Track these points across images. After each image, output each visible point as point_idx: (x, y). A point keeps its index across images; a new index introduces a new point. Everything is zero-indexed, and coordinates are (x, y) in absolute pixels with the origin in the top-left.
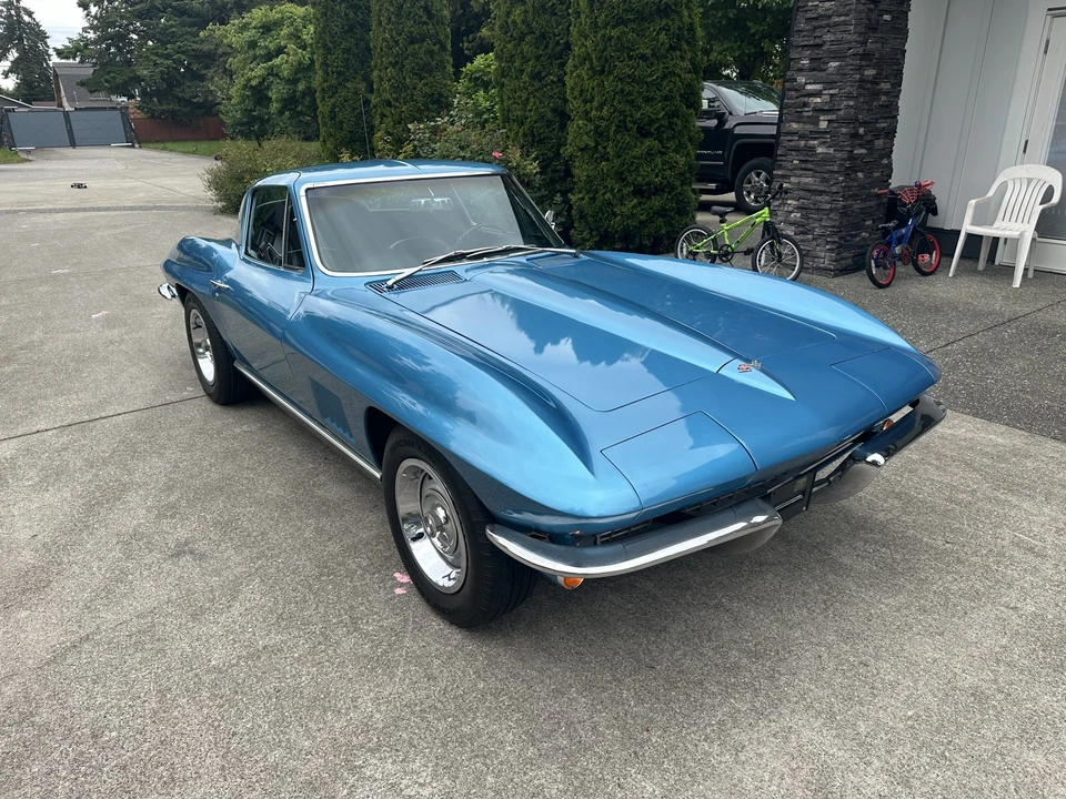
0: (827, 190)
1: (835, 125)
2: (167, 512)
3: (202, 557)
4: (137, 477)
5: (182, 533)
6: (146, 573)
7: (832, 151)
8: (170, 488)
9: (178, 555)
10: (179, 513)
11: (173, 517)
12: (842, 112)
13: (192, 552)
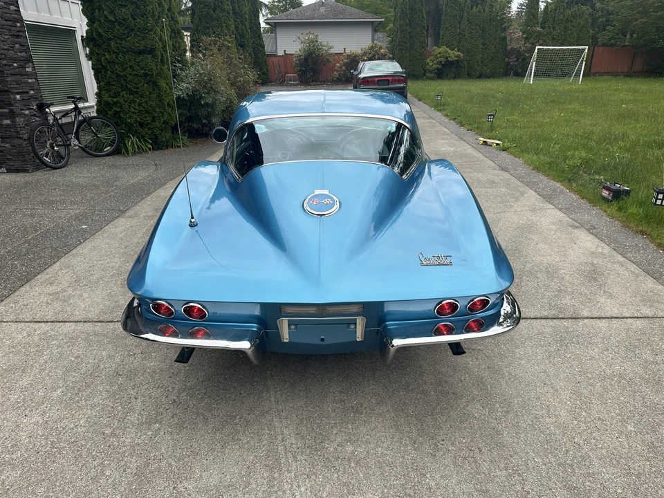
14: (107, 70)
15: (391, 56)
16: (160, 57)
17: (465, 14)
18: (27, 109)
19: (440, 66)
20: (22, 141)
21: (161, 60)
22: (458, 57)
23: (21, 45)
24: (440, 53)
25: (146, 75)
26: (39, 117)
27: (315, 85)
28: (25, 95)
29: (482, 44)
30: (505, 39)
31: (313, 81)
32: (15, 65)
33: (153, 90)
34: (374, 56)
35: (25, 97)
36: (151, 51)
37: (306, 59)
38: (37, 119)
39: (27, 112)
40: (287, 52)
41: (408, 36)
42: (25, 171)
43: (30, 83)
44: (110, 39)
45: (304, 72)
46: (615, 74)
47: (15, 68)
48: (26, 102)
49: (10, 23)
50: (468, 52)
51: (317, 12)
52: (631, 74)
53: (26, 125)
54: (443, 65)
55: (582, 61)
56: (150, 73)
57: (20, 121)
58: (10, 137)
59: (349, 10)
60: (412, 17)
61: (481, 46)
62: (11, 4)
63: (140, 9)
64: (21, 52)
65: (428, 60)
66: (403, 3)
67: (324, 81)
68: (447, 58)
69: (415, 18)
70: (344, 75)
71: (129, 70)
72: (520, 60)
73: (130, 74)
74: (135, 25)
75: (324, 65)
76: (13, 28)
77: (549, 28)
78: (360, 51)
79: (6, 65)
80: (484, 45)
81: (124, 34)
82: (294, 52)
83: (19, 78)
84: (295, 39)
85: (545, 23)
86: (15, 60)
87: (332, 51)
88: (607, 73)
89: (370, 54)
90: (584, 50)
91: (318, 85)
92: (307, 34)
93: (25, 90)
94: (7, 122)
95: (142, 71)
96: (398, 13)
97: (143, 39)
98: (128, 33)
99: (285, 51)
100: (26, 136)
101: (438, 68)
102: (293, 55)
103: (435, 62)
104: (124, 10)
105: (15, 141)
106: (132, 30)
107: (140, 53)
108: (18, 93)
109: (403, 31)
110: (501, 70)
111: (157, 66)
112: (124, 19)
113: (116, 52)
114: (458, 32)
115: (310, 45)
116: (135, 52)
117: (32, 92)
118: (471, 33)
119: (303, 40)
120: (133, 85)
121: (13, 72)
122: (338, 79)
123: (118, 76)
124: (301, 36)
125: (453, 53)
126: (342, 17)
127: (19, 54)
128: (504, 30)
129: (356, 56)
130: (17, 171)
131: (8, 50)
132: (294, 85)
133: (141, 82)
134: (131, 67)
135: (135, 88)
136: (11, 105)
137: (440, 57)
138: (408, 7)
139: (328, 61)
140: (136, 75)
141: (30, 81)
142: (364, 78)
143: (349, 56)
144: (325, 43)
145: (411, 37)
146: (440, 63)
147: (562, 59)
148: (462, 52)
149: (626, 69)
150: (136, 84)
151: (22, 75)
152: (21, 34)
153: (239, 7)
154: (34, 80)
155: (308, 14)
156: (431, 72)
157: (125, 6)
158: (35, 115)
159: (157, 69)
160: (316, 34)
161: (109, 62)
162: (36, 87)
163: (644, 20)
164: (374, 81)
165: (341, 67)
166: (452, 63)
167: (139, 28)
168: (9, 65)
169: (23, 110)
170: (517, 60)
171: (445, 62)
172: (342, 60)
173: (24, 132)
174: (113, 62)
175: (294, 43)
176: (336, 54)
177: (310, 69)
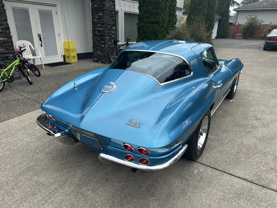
0: (10, 52)
1: (4, 30)
2: (254, 127)
3: (255, 116)
4: (254, 140)
5: (255, 122)
6: (267, 120)
7: (6, 39)
8: (249, 132)
9: (259, 119)
10: (252, 125)
11: (254, 126)
12: (4, 26)
13: (256, 118)
14: (141, 29)
16: (161, 25)
18: (110, 42)
20: (106, 53)
21: (161, 26)
23: (113, 20)
25: (154, 32)
26: (114, 45)
27: (250, 39)
28: (110, 37)
31: (249, 37)
32: (109, 26)
33: (156, 38)
35: (110, 38)
36: (158, 23)
37: (248, 27)
38: (113, 46)
39: (110, 43)
40: (239, 24)
42: (105, 63)
43: (113, 33)
44: (144, 18)
45: (246, 33)
47: (109, 27)
48: (110, 40)
49: (110, 12)
51: (262, 5)
53: (108, 47)
56: (155, 31)
57: (107, 46)
58: (103, 51)
62: (112, 6)
63: (156, 6)
64: (112, 22)
71: (148, 30)
73: (148, 31)
74: (153, 13)
75: (257, 30)
76: (111, 14)
79: (106, 26)
81: (149, 16)
82: (242, 24)
83: (110, 31)
86: (109, 25)
87: (263, 24)
92: (251, 15)
93: (110, 35)
94: (103, 46)
95: (153, 30)
97: (155, 18)
98: (151, 15)
100: (107, 51)
102: (242, 25)
104: (150, 7)
105: (104, 53)
106: (152, 14)
107: (154, 23)
108: (108, 36)
111: (159, 28)
112: (150, 10)
113: (145, 23)
115: (251, 21)
116: (151, 23)
117: (113, 36)
119: (249, 18)
120: (149, 35)
121: (108, 29)
123: (144, 32)
124: (248, 16)
127: (111, 23)
129: (276, 26)
130: (103, 63)
131: (107, 21)
133: (151, 34)
134: (149, 28)
135: (149, 37)
136: (105, 40)
139: (260, 28)
140: (150, 32)
141: (113, 32)
144: (260, 20)
150: (150, 35)
151: (110, 30)
152: (113, 16)
153: (212, 4)
154: (115, 32)
157: (151, 5)
158: (112, 44)
159: (159, 30)
160: (256, 15)
161: (142, 26)
162: (115, 34)
167: (155, 14)
168: (107, 27)
169: (108, 42)
173: (107, 50)
174: (143, 26)
175: (244, 19)
176: (265, 25)
177: (249, 32)
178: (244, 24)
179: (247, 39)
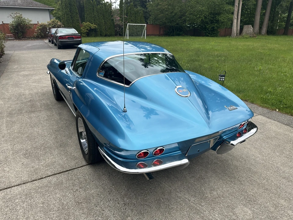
15: (64, 26)
17: (95, 8)
19: (88, 31)
22: (95, 27)
24: (87, 25)
29: (104, 22)
30: (113, 20)
31: (22, 38)
34: (55, 26)
37: (17, 26)
41: (70, 17)
45: (17, 33)
46: (155, 35)
50: (99, 25)
52: (160, 35)
54: (89, 31)
55: (145, 30)
59: (35, 3)
60: (71, 8)
61: (104, 23)
65: (82, 28)
66: (65, 1)
67: (29, 38)
68: (90, 27)
69: (72, 9)
70: (40, 35)
72: (121, 29)
75: (28, 29)
77: (129, 16)
78: (47, 23)
80: (105, 22)
84: (8, 16)
85: (127, 14)
87: (32, 23)
88: (152, 35)
89: (52, 24)
90: (145, 25)
91: (26, 39)
96: (63, 6)
99: (3, 22)
101: (87, 32)
102: (8, 24)
103: (85, 29)
109: (68, 14)
110: (114, 33)
114: (93, 16)
115: (18, 19)
118: (99, 17)
122: (37, 36)
124: (12, 15)
125: (93, 25)
126: (32, 6)
128: (112, 16)
129: (45, 26)
132: (12, 40)
137: (87, 27)
138: (68, 3)
139: (30, 28)
142: (60, 36)
143: (41, 26)
144: (26, 19)
145: (71, 17)
146: (87, 29)
147: (136, 29)
148: (96, 25)
149: (158, 33)
155: (11, 3)
156: (84, 34)
160: (20, 14)
163: (162, 15)
164: (66, 38)
165: (38, 31)
166: (93, 30)
170: (119, 29)
171: (90, 29)
172: (38, 27)
175: (8, 18)
176: (34, 24)
177: (20, 31)
178: (11, 22)
179: (21, 40)
